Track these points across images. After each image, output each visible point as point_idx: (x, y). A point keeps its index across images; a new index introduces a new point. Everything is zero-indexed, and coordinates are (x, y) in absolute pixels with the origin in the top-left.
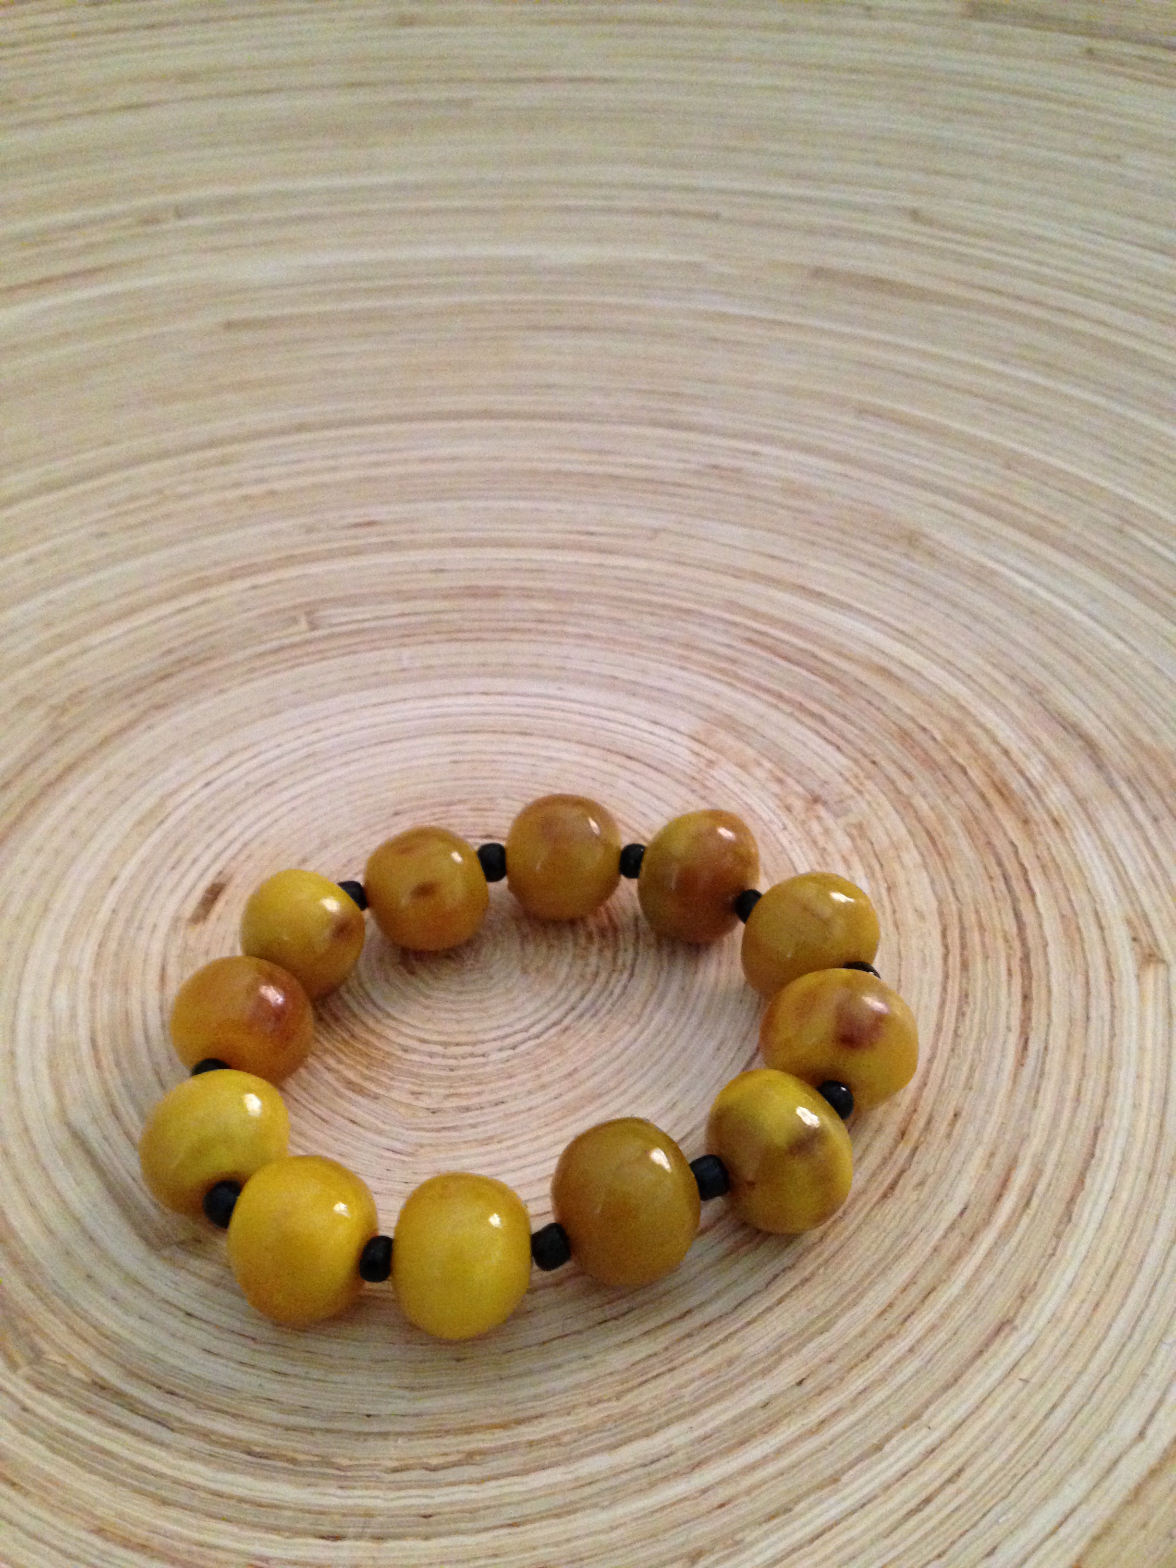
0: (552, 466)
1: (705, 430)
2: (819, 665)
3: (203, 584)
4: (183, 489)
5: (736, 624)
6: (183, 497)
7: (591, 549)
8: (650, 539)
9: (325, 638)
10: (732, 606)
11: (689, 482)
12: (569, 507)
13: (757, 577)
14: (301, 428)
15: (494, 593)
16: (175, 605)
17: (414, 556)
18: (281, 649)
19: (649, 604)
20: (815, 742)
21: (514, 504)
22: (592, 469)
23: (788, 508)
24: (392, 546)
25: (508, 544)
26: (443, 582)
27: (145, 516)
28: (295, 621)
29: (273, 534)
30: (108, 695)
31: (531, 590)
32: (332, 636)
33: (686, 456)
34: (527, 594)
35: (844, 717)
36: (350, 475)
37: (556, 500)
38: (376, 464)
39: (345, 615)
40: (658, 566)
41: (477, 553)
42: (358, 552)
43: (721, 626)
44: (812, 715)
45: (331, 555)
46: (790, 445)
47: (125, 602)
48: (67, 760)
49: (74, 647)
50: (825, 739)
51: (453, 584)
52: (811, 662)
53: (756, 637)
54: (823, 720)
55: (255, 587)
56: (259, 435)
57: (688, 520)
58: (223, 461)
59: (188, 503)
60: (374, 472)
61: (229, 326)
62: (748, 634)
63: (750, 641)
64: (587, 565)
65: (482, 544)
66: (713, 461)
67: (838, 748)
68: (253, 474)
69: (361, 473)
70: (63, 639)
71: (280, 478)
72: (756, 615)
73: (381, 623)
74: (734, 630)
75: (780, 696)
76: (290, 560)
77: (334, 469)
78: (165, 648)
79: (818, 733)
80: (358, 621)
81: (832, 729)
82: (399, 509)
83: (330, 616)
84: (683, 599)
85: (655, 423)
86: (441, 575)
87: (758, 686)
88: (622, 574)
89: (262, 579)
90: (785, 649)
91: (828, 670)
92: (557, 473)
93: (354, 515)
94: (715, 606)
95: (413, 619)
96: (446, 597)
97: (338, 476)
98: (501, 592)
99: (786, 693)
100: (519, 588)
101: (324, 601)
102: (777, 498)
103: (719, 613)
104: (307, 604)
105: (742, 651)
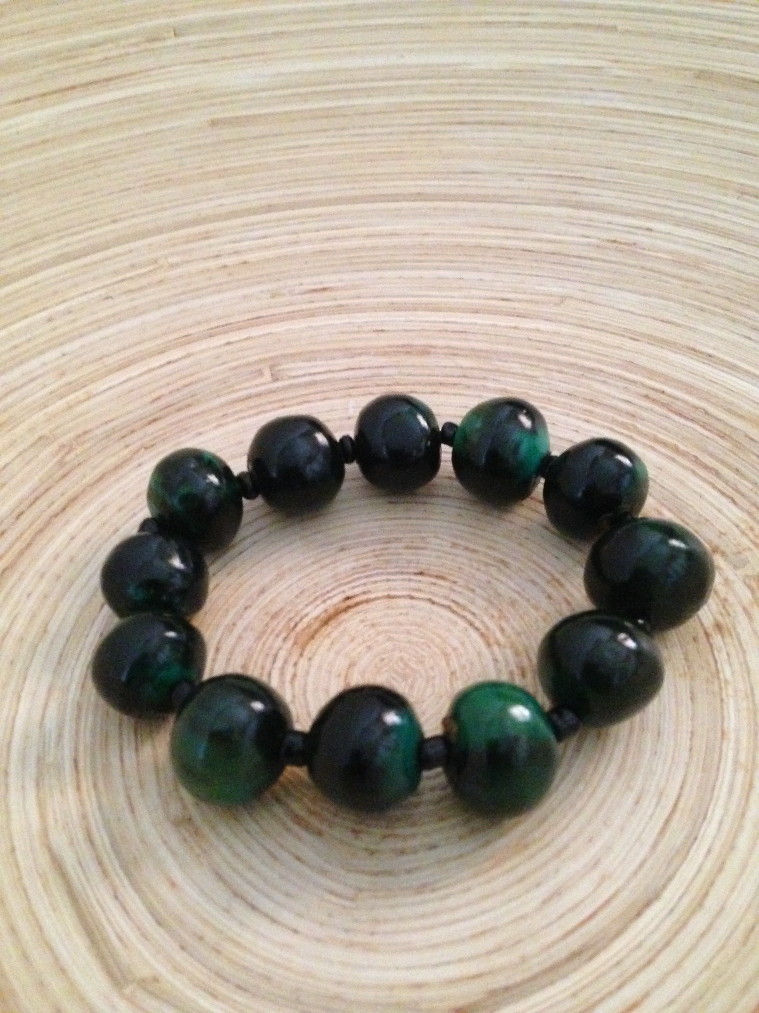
0: (473, 241)
1: (603, 209)
2: (712, 421)
3: (187, 340)
4: (173, 260)
5: (634, 382)
6: (173, 266)
7: (509, 314)
8: (556, 304)
9: (285, 388)
10: (630, 365)
11: (592, 255)
12: (488, 277)
13: (653, 340)
14: (270, 208)
15: (425, 351)
16: (163, 359)
17: (360, 318)
18: (249, 397)
19: (557, 362)
20: (712, 495)
21: (441, 273)
22: (508, 243)
23: (680, 278)
24: (341, 309)
25: (437, 309)
26: (383, 341)
27: (143, 282)
28: (260, 373)
29: (246, 297)
30: (107, 436)
31: (457, 349)
32: (291, 386)
33: (587, 232)
34: (454, 352)
35: (737, 471)
36: (307, 248)
37: (478, 270)
38: (329, 239)
39: (301, 368)
40: (564, 329)
41: (411, 315)
42: (312, 314)
43: (621, 384)
44: (706, 467)
45: (291, 316)
46: (678, 223)
47: (122, 355)
48: (70, 494)
49: (81, 394)
50: (720, 491)
51: (391, 343)
52: (706, 419)
53: (652, 394)
54: (717, 474)
55: (229, 343)
56: (234, 214)
57: (589, 288)
58: (207, 236)
59: (178, 271)
60: (327, 246)
61: (214, 123)
62: (645, 391)
63: (647, 397)
64: (506, 327)
65: (415, 308)
66: (612, 236)
67: (734, 501)
68: (230, 247)
69: (318, 247)
70: (71, 387)
71: (250, 250)
72: (652, 374)
73: (330, 376)
74: (631, 387)
75: (677, 450)
76: (258, 321)
77: (296, 243)
78: (154, 396)
79: (714, 487)
80: (310, 374)
81: (726, 482)
82: (348, 277)
83: (287, 369)
84: (586, 359)
85: (560, 204)
86: (382, 335)
87: (656, 440)
88: (533, 335)
89: (233, 337)
90: (679, 405)
91: (720, 427)
92: (478, 246)
93: (309, 282)
94: (617, 365)
95: (358, 373)
96: (385, 354)
97: (297, 249)
98: (432, 350)
99: (682, 447)
100: (448, 347)
101: (284, 356)
102: (668, 269)
103: (618, 371)
104: (272, 358)
105: (641, 407)
